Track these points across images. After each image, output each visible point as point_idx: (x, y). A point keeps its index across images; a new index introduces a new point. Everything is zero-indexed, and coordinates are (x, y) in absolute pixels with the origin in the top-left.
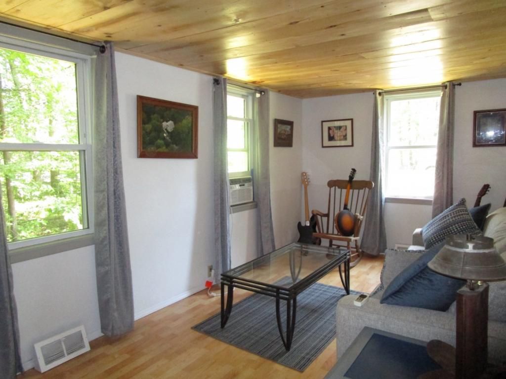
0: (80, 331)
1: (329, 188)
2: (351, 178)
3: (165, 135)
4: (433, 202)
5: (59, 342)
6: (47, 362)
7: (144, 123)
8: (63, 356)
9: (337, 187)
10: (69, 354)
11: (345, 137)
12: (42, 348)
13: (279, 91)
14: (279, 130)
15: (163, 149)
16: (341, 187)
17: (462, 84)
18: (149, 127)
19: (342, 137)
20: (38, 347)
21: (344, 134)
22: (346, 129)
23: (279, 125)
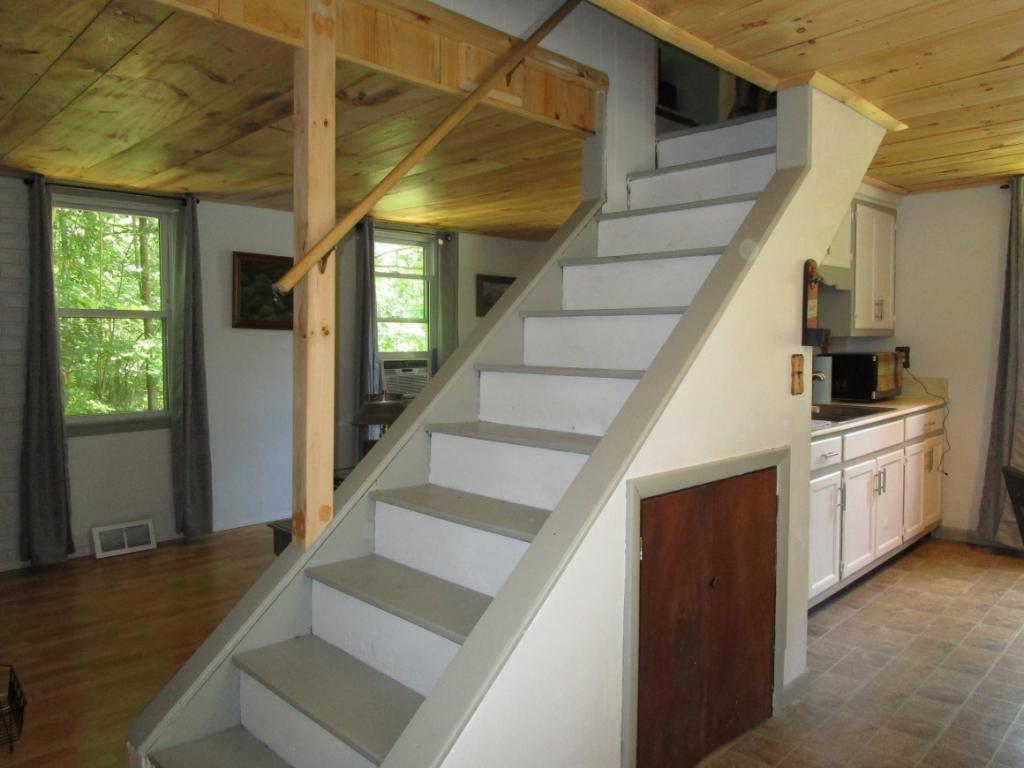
0: (147, 526)
3: (276, 300)
5: (121, 530)
6: (105, 549)
7: (243, 284)
8: (122, 546)
10: (130, 546)
12: (101, 534)
13: (485, 233)
14: (485, 293)
15: (274, 318)
18: (251, 290)
20: (96, 532)
23: (486, 284)
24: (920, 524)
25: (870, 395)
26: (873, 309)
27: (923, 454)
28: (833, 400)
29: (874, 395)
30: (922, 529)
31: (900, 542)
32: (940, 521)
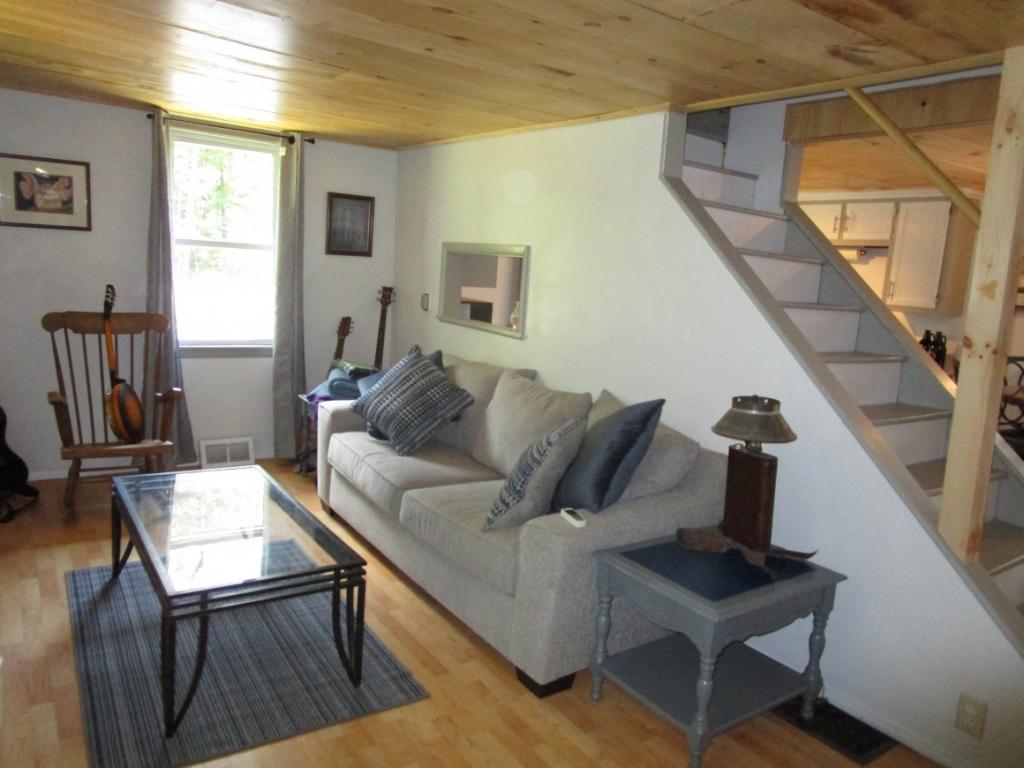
1: (48, 334)
2: (108, 306)
4: (274, 352)
9: (70, 331)
11: (67, 206)
16: (81, 330)
17: (316, 141)
19: (59, 205)
21: (65, 198)
22: (70, 187)
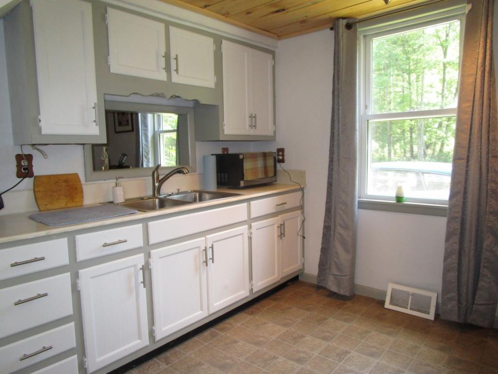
24: (276, 275)
25: (239, 184)
26: (247, 121)
27: (276, 226)
28: (218, 188)
29: (242, 184)
30: (279, 279)
31: (248, 294)
32: (303, 269)
